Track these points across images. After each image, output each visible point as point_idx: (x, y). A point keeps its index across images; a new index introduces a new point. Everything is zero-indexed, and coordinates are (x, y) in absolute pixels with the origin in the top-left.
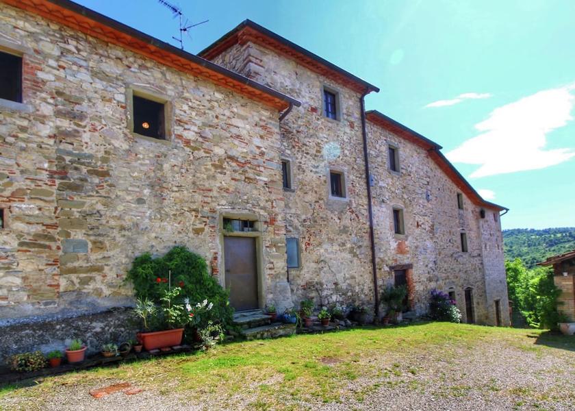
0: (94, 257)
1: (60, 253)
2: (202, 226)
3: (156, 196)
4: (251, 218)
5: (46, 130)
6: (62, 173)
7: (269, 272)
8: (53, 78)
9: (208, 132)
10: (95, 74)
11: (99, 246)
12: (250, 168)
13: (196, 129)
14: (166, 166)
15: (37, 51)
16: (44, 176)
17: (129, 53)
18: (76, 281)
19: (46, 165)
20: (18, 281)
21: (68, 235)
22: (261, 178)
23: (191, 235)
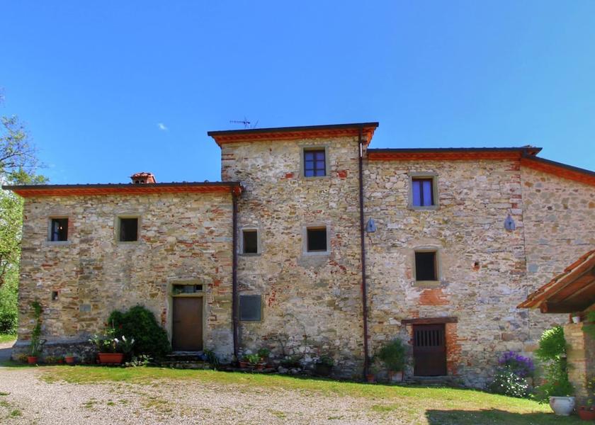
0: (93, 313)
1: (79, 311)
2: (156, 292)
3: (126, 276)
4: (198, 283)
5: (76, 251)
6: (81, 272)
7: (210, 322)
8: (79, 224)
9: (165, 228)
10: (99, 215)
11: (96, 307)
12: (197, 246)
13: (156, 228)
14: (134, 257)
15: (74, 214)
16: (74, 273)
17: (118, 196)
18: (85, 325)
19: (75, 269)
20: (61, 324)
21: (82, 302)
22: (208, 251)
23: (149, 298)
